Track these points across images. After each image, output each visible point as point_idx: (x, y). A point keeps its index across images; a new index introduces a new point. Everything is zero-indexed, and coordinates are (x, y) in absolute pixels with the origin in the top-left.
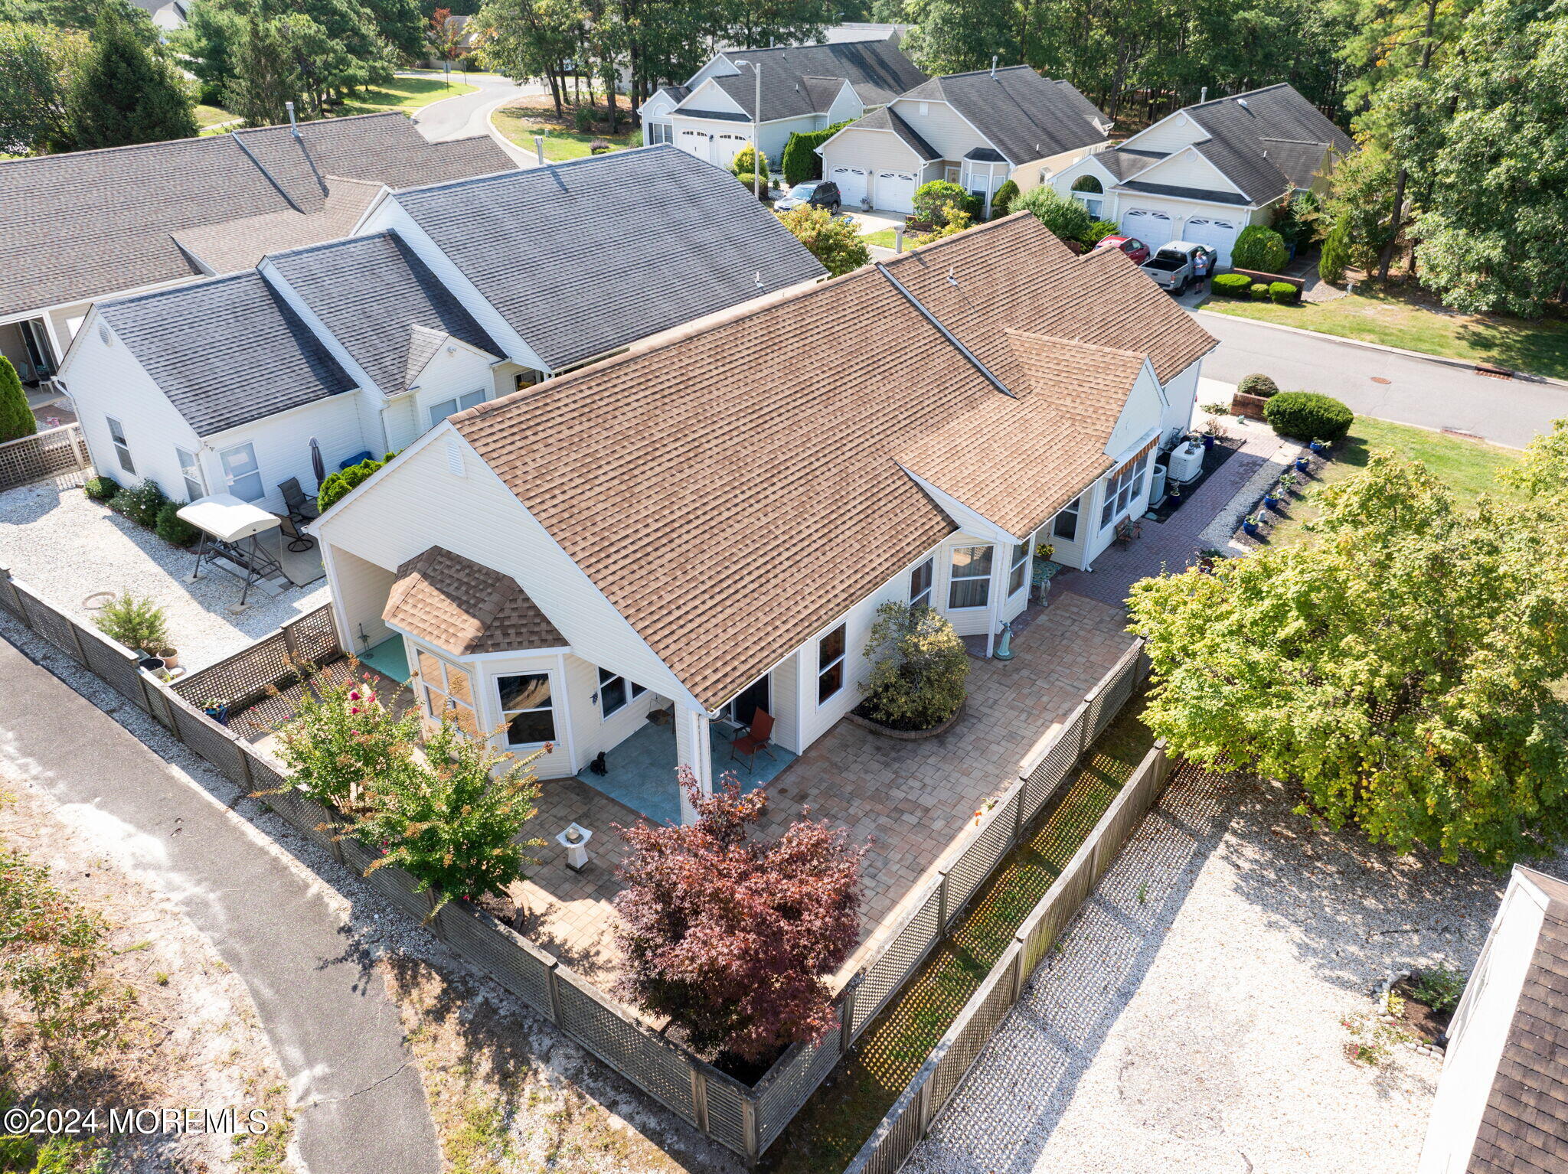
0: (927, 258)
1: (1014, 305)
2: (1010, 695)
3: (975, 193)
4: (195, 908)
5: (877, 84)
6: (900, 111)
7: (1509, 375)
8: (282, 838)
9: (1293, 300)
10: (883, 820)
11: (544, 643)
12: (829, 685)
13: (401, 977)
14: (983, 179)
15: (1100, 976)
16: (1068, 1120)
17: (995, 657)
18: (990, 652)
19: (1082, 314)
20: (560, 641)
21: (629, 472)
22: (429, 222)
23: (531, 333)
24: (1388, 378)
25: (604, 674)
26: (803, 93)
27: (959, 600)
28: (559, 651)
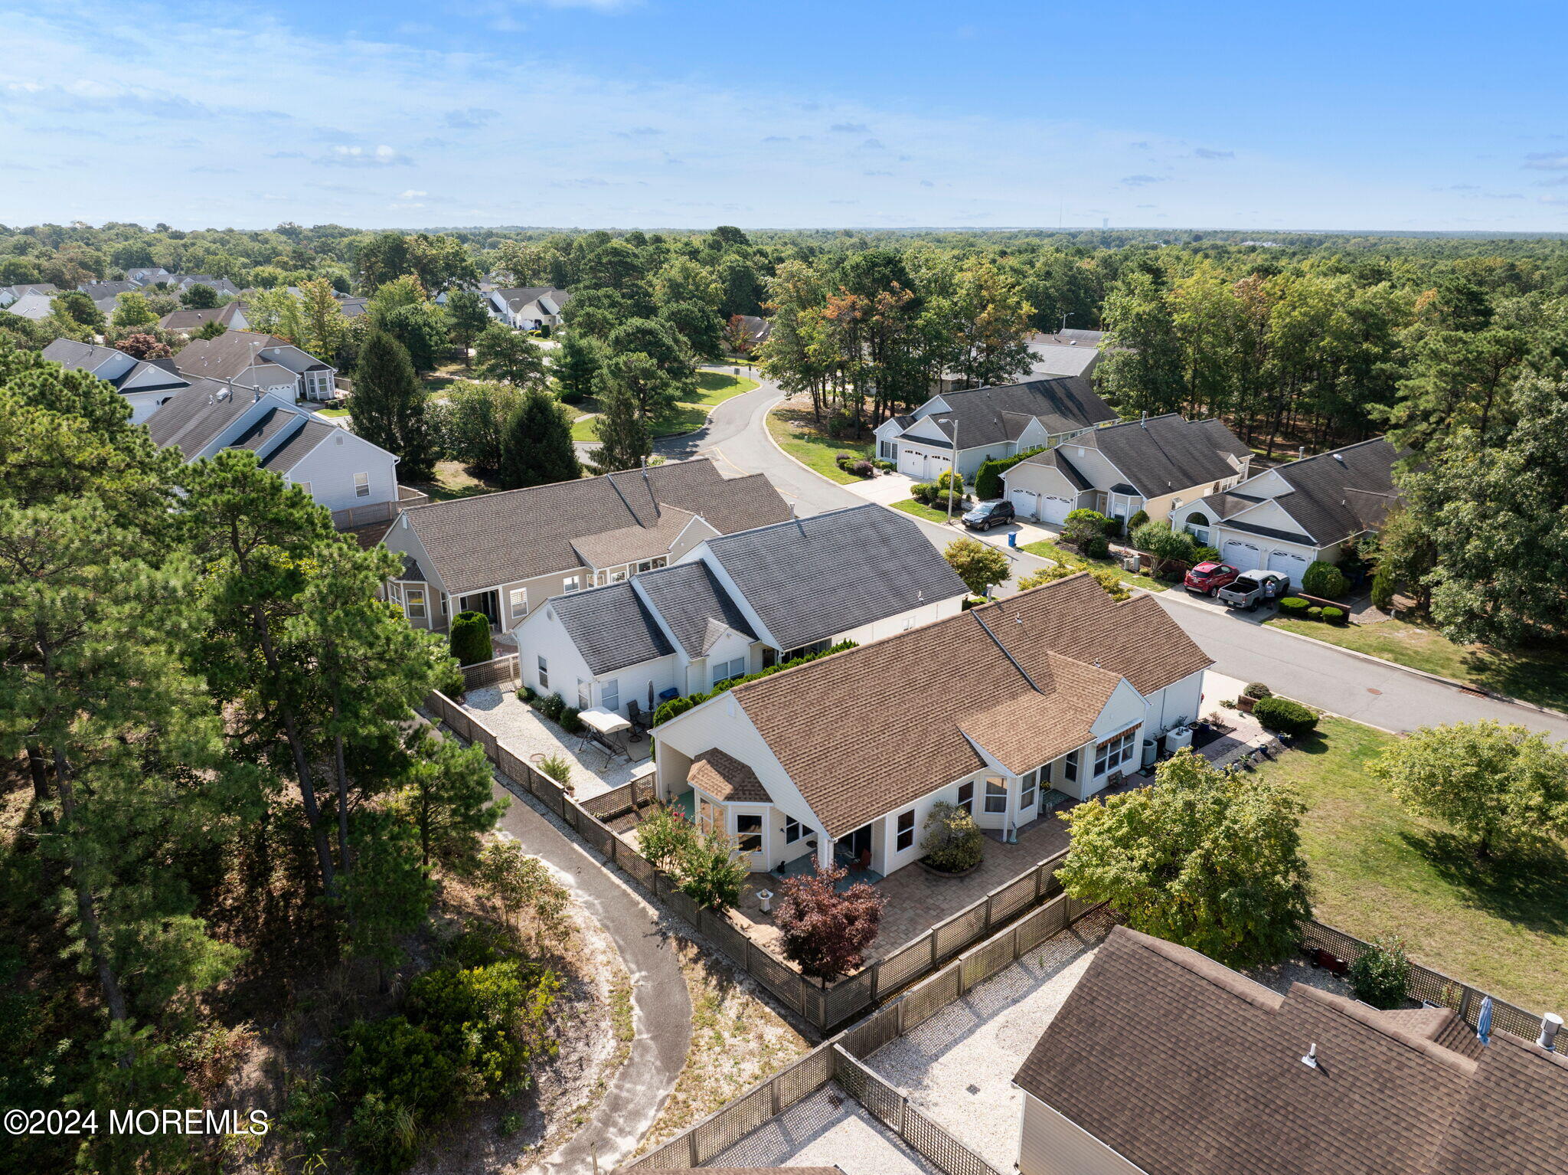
0: (1004, 606)
1: (1059, 635)
2: (1009, 862)
3: (1117, 516)
4: (589, 906)
5: (1064, 415)
6: (1065, 452)
7: (1486, 694)
8: (627, 882)
9: (1341, 621)
10: (919, 912)
11: (761, 800)
12: (904, 841)
13: (679, 944)
14: (1121, 507)
15: (1006, 993)
16: (969, 1040)
17: (1008, 842)
18: (1005, 839)
19: (1108, 642)
20: (768, 799)
21: (811, 722)
22: (724, 558)
23: (773, 628)
24: (1381, 690)
25: (790, 820)
26: (1000, 425)
27: (992, 806)
28: (768, 805)
